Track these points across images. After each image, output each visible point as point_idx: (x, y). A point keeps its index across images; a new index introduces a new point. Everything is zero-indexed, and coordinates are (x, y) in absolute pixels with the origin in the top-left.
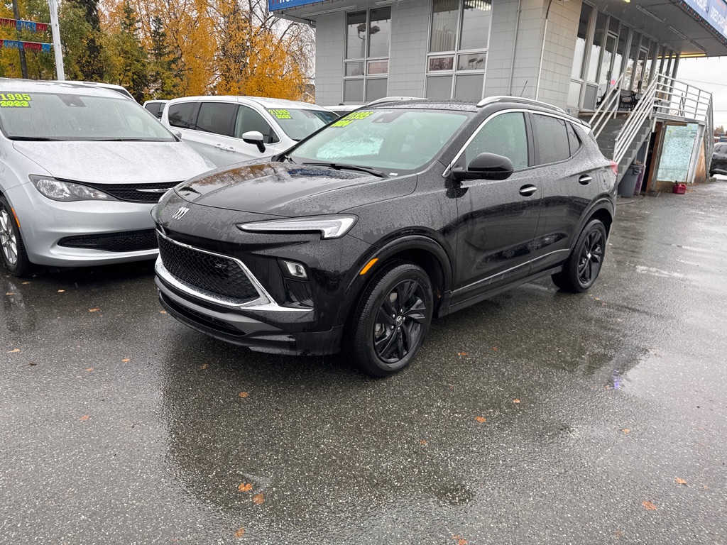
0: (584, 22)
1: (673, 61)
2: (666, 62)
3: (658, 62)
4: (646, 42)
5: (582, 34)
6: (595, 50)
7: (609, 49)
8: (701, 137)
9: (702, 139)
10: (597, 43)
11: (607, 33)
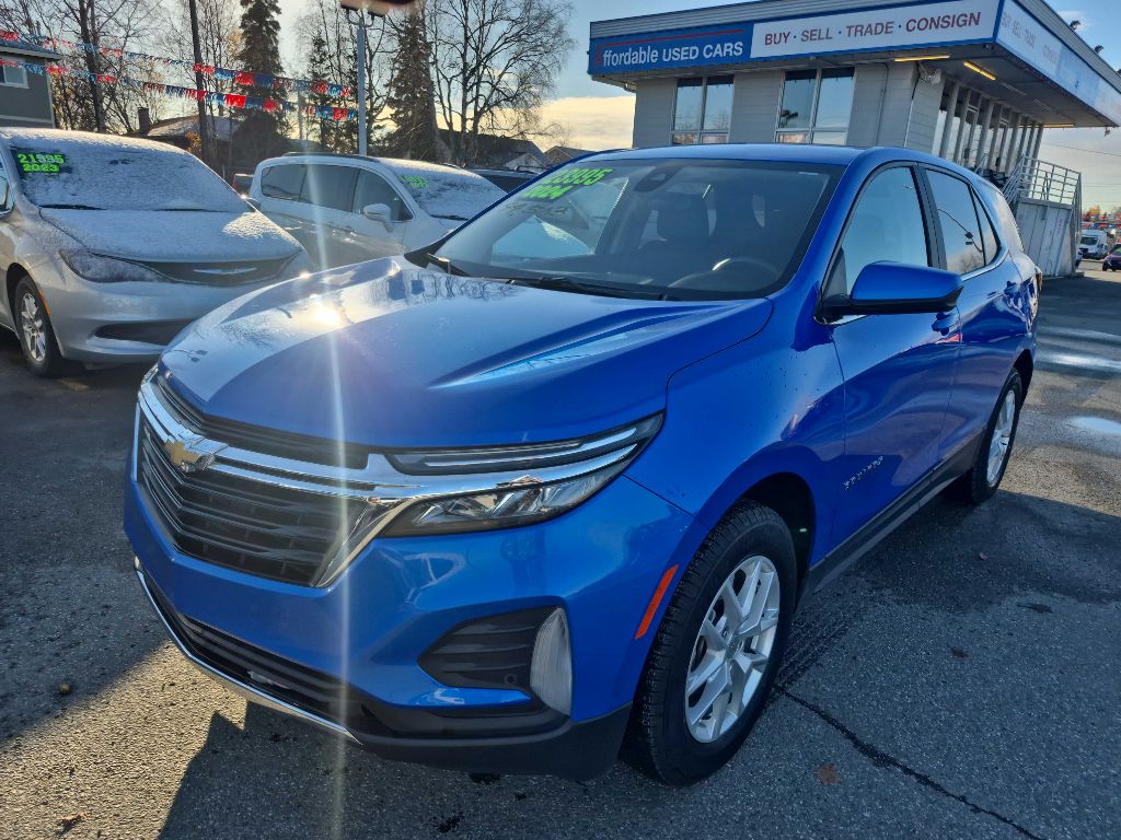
0: (946, 95)
1: (1036, 130)
2: (1029, 130)
3: (1020, 131)
4: (1007, 112)
5: (943, 108)
6: (956, 121)
7: (969, 121)
8: (1066, 222)
9: (1068, 225)
10: (957, 114)
11: (968, 107)
